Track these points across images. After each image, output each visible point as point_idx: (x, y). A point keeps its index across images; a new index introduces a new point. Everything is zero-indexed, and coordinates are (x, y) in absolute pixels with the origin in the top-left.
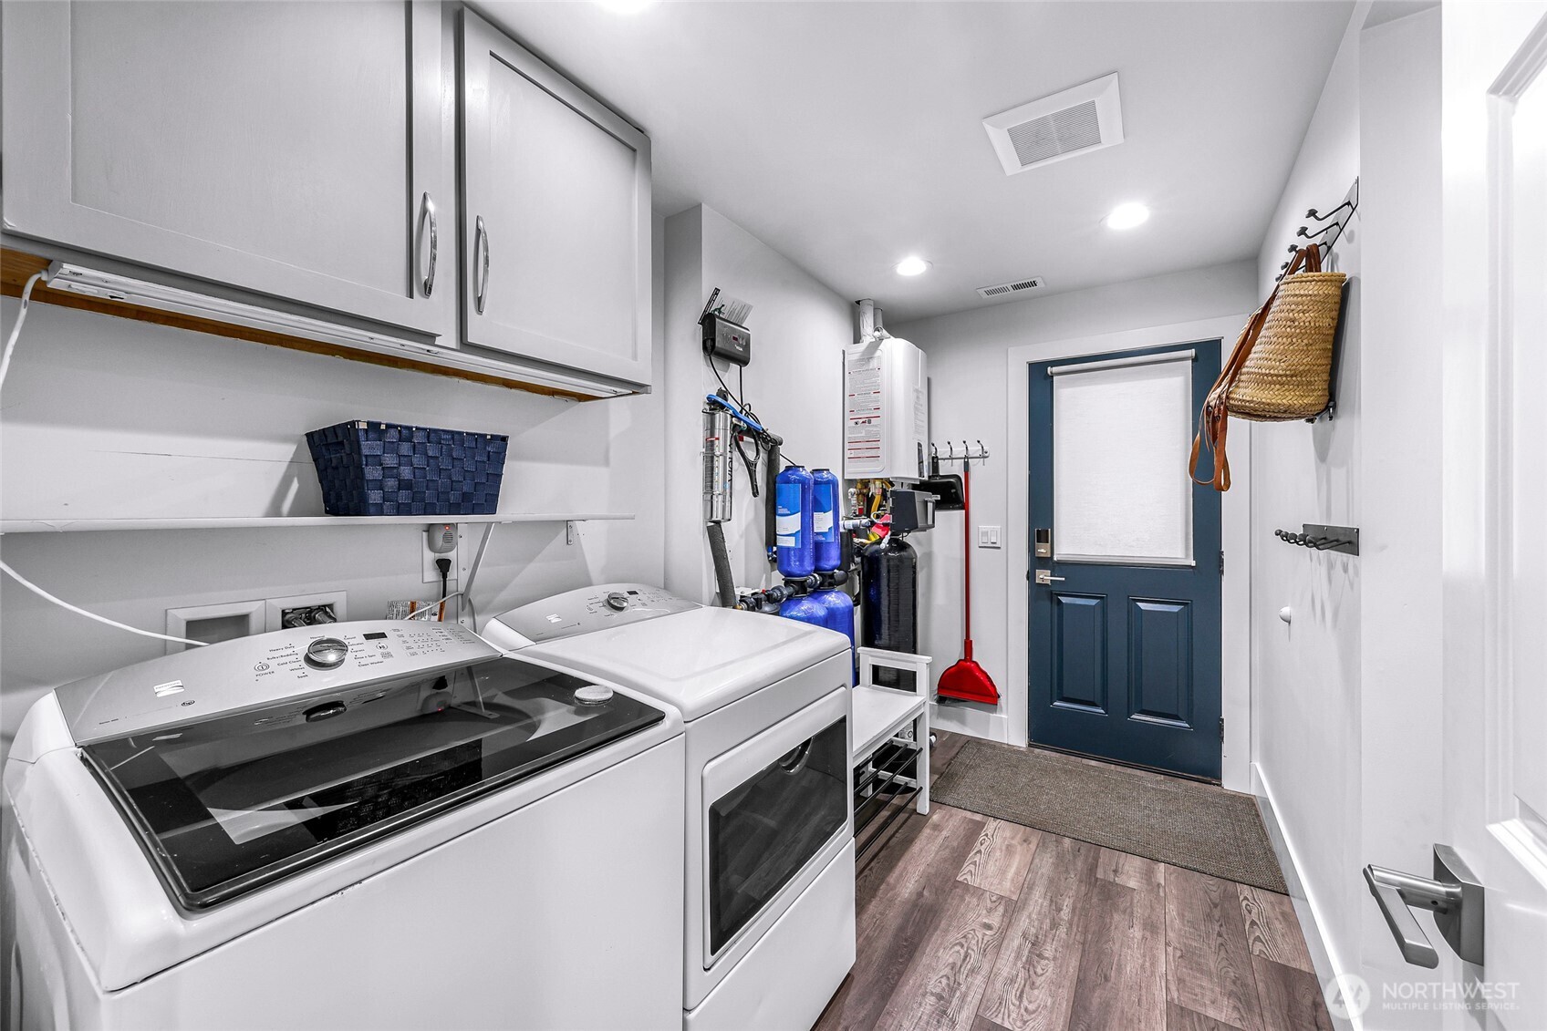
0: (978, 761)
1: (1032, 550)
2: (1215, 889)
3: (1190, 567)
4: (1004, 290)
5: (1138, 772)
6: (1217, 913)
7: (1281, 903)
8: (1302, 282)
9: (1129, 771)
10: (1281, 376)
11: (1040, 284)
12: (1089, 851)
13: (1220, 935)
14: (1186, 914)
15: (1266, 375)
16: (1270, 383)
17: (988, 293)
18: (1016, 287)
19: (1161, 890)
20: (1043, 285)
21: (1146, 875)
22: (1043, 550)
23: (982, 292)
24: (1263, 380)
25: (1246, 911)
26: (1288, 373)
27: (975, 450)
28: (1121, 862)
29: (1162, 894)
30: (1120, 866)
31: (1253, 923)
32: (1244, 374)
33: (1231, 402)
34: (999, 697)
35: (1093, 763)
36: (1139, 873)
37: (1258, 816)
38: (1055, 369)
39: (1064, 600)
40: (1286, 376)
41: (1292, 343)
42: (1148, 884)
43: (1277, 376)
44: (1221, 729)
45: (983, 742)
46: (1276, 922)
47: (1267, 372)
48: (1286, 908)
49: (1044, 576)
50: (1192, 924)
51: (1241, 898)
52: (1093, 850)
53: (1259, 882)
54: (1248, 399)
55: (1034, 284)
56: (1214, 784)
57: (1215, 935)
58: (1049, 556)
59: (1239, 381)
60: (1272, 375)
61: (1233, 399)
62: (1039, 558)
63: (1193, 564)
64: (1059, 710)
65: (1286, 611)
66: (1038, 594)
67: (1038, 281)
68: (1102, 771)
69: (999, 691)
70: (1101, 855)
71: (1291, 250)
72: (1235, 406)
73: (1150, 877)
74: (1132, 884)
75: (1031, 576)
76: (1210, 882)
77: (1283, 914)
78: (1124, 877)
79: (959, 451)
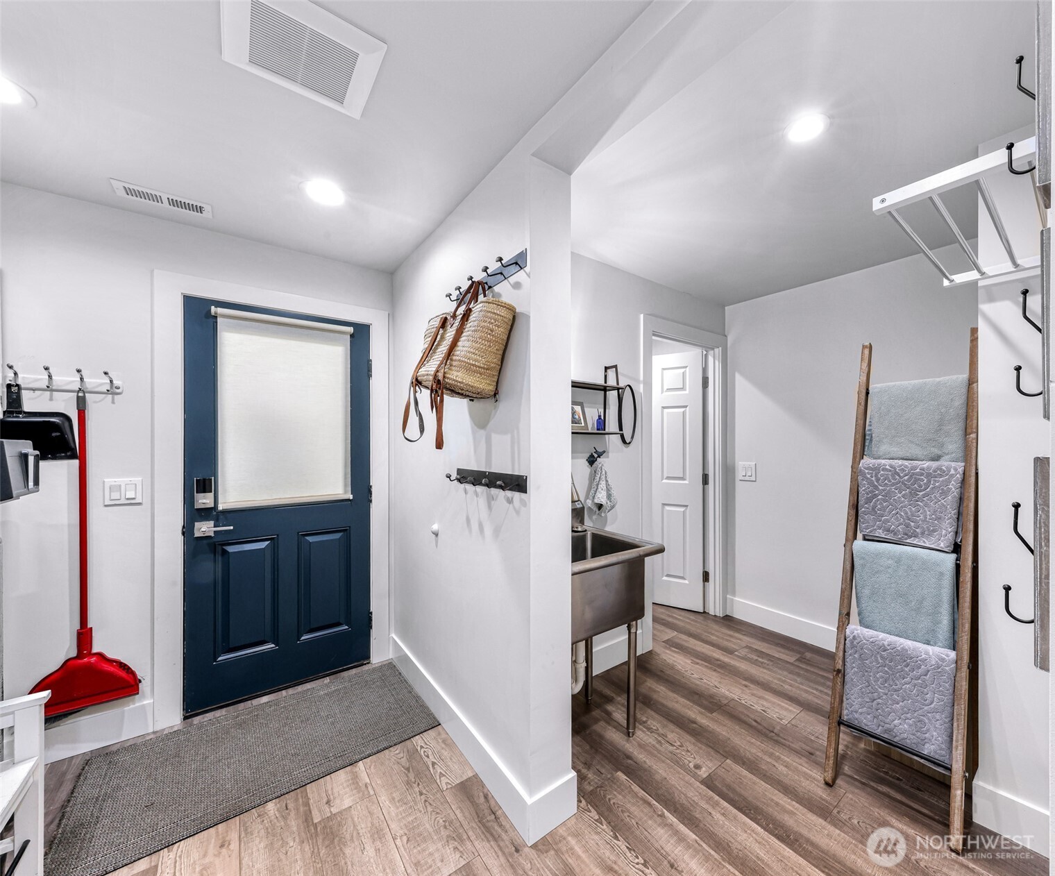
0: (115, 782)
1: (189, 500)
2: (402, 755)
3: (349, 500)
4: (157, 199)
5: (308, 686)
6: (412, 776)
7: (439, 734)
8: (499, 305)
9: (300, 688)
10: (481, 368)
11: (207, 214)
12: (297, 800)
13: (421, 794)
14: (394, 795)
15: (473, 365)
16: (474, 372)
17: (128, 191)
18: (173, 203)
19: (370, 788)
20: (210, 216)
21: (353, 783)
22: (204, 500)
23: (118, 187)
24: (469, 368)
25: (426, 758)
26: (485, 366)
27: (95, 381)
28: (329, 788)
29: (372, 792)
30: (330, 792)
31: (434, 764)
32: (455, 360)
33: (446, 380)
34: (140, 681)
35: (265, 699)
36: (348, 786)
37: (400, 674)
38: (220, 310)
39: (231, 549)
40: (484, 368)
41: (490, 346)
42: (359, 792)
43: (479, 367)
44: (370, 619)
45: (114, 749)
46: (443, 751)
47: (474, 363)
48: (444, 736)
49: (205, 528)
50: (403, 801)
51: (419, 749)
52: (299, 796)
53: (423, 727)
54: (460, 380)
55: (201, 210)
56: (365, 664)
57: (419, 797)
58: (212, 505)
59: (451, 365)
60: (476, 366)
61: (448, 378)
62: (199, 510)
63: (351, 497)
64: (226, 662)
65: (435, 527)
66: (195, 549)
67: (207, 208)
68: (276, 703)
69: (139, 675)
70: (310, 796)
71: (469, 279)
72: (449, 384)
73: (357, 783)
74: (347, 802)
75: (187, 531)
76: (397, 752)
77: (444, 741)
78: (338, 801)
79: (73, 382)
